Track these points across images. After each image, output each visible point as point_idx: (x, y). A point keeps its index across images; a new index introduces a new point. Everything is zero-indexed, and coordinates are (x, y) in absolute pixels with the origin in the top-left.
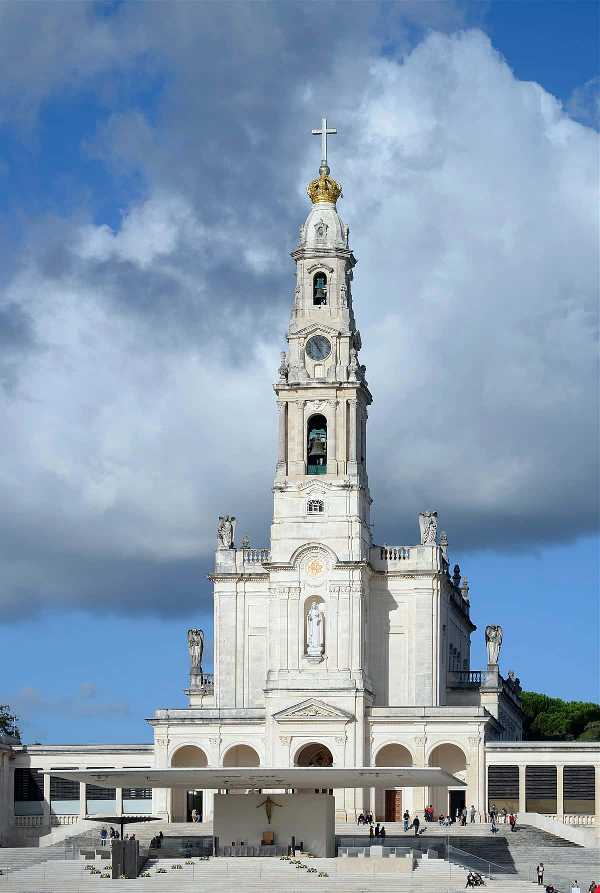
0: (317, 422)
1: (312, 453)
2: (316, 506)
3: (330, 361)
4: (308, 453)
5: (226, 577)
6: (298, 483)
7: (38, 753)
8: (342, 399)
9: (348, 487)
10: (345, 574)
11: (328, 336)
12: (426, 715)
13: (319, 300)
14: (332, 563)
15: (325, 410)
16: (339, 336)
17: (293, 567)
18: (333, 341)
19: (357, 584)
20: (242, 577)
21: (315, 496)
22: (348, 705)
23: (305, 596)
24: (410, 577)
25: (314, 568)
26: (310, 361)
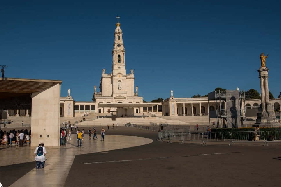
0: (119, 56)
1: (119, 60)
2: (120, 68)
3: (120, 48)
5: (105, 78)
6: (117, 64)
7: (76, 103)
9: (124, 65)
11: (120, 44)
13: (119, 39)
14: (122, 76)
15: (120, 54)
16: (122, 44)
17: (117, 76)
20: (106, 78)
21: (119, 66)
22: (125, 96)
23: (118, 80)
24: (130, 78)
25: (120, 76)
26: (118, 47)
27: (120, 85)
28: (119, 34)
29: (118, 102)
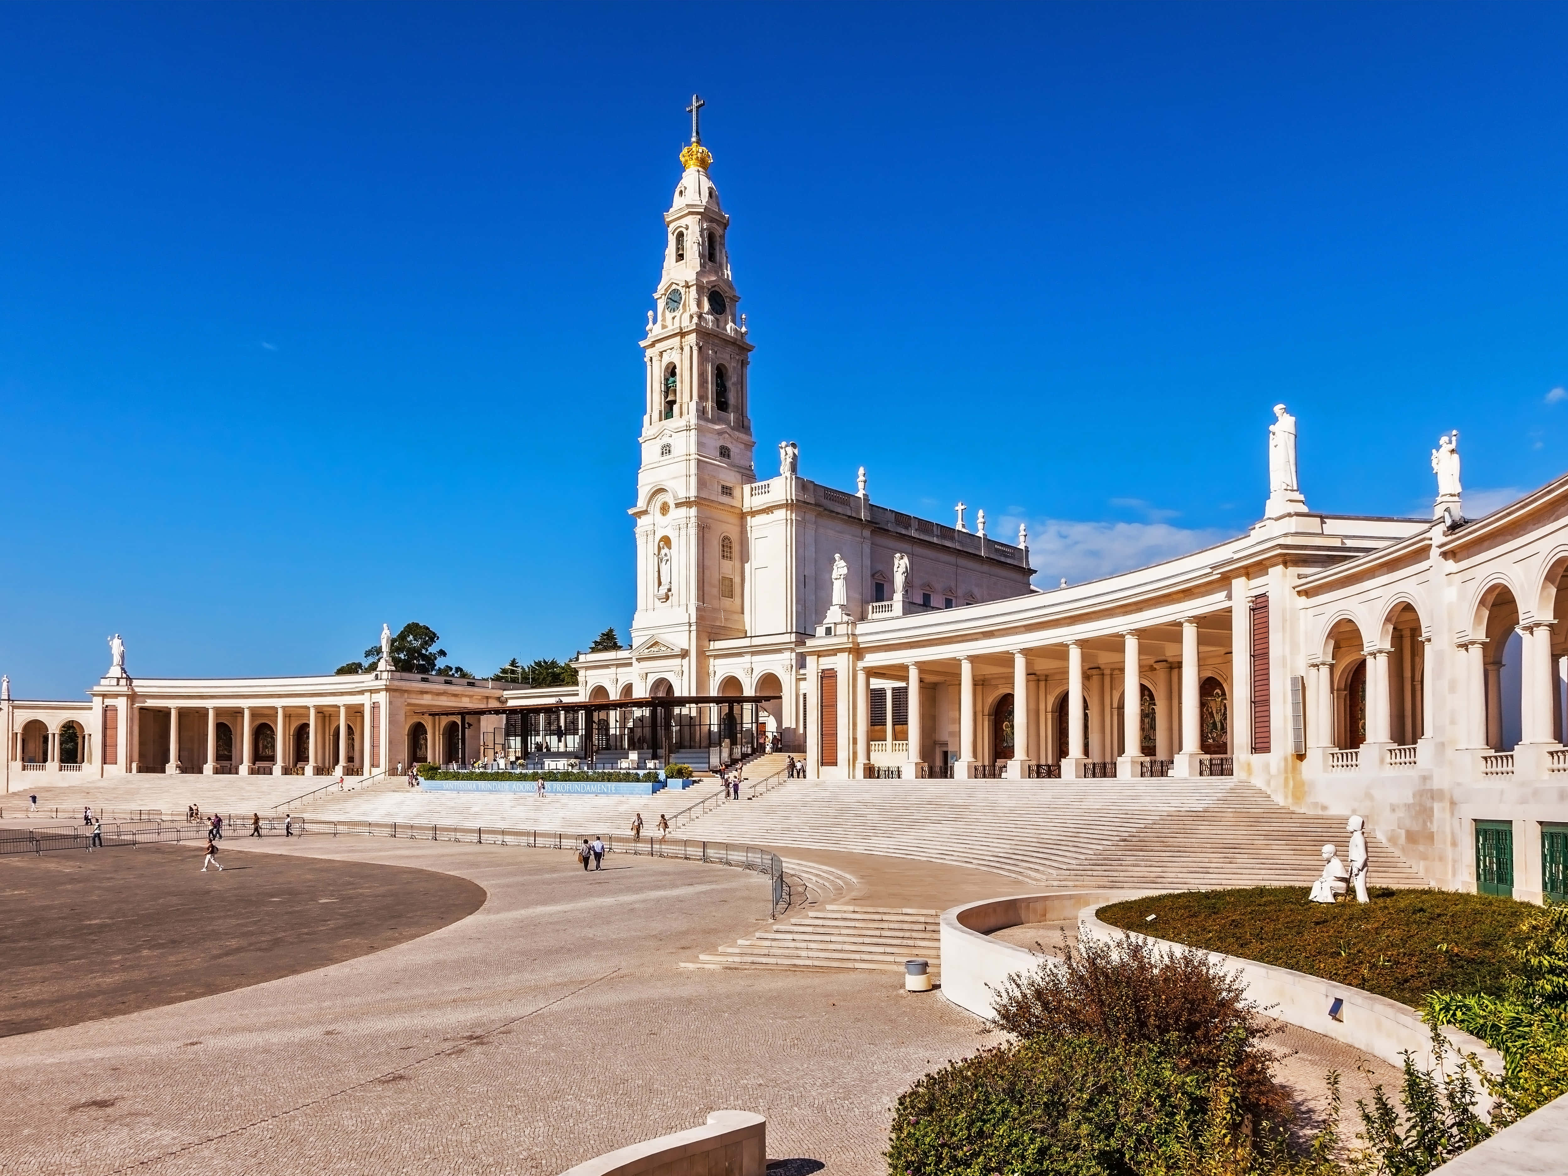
1: (668, 399)
2: (666, 450)
4: (665, 399)
6: (658, 430)
8: (686, 343)
9: (690, 428)
10: (683, 511)
11: (679, 288)
12: (753, 644)
14: (674, 503)
15: (674, 357)
16: (687, 286)
17: (646, 511)
18: (683, 291)
19: (693, 520)
21: (666, 440)
22: (683, 639)
23: (658, 537)
24: (768, 510)
25: (665, 509)
26: (669, 315)
27: (664, 568)
28: (683, 222)
29: (652, 679)
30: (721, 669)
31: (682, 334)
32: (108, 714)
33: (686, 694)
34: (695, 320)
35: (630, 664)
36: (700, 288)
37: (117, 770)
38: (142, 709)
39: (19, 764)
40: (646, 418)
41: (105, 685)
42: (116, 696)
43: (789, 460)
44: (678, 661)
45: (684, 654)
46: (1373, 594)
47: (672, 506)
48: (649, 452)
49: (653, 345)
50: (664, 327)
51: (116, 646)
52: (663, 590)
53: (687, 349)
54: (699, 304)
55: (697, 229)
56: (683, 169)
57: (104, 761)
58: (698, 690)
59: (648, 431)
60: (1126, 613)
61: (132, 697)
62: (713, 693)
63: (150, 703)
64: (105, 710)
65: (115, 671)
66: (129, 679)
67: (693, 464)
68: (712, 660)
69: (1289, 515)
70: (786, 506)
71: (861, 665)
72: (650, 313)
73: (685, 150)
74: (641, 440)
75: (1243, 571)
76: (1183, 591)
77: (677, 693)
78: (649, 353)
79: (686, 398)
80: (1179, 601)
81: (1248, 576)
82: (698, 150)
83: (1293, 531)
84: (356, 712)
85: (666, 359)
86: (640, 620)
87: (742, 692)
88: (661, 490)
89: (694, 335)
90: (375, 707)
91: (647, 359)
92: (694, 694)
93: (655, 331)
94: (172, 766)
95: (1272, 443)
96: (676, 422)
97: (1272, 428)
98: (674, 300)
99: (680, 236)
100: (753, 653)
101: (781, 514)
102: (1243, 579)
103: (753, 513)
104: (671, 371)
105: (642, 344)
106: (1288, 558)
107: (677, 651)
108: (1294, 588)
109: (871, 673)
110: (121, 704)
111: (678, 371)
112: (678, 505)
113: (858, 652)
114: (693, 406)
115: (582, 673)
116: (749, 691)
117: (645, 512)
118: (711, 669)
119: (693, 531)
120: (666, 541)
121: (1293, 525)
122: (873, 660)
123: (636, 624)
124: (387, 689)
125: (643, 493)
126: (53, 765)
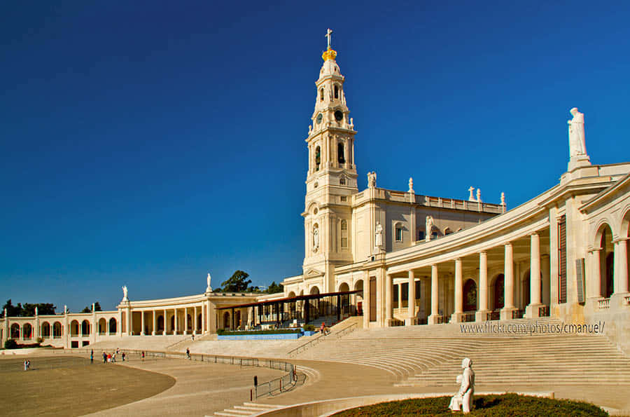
1: (317, 162)
2: (316, 185)
8: (324, 136)
10: (323, 211)
11: (322, 113)
12: (353, 267)
15: (319, 144)
16: (325, 111)
19: (327, 214)
21: (316, 181)
22: (323, 268)
23: (313, 223)
24: (362, 205)
25: (316, 212)
26: (317, 125)
27: (316, 237)
28: (323, 84)
29: (311, 287)
30: (340, 280)
31: (322, 133)
32: (123, 314)
33: (324, 293)
34: (328, 125)
35: (302, 281)
36: (330, 110)
37: (126, 334)
38: (133, 312)
39: (98, 333)
40: (309, 173)
41: (122, 304)
42: (125, 308)
43: (372, 180)
44: (321, 278)
45: (323, 275)
46: (616, 208)
47: (318, 209)
48: (310, 187)
49: (311, 140)
50: (315, 131)
51: (125, 289)
52: (315, 247)
53: (324, 139)
54: (329, 117)
55: (329, 85)
56: (324, 62)
57: (122, 332)
58: (329, 290)
59: (309, 177)
60: (505, 234)
61: (130, 308)
62: (337, 291)
63: (135, 310)
64: (122, 313)
65: (125, 299)
66: (129, 301)
67: (327, 189)
68: (336, 276)
69: (579, 168)
70: (371, 201)
71: (388, 273)
72: (310, 127)
73: (324, 54)
74: (306, 182)
75: (554, 204)
76: (530, 218)
77: (321, 293)
78: (309, 144)
79: (324, 160)
80: (529, 224)
81: (558, 206)
82: (329, 51)
83: (579, 177)
84: (199, 309)
85: (316, 145)
86: (306, 262)
87: (349, 289)
88: (315, 203)
89: (327, 132)
90: (205, 307)
91: (309, 147)
92: (328, 292)
93: (312, 133)
94: (142, 333)
95: (570, 130)
96: (320, 172)
97: (569, 122)
98: (320, 118)
99: (322, 90)
100: (354, 271)
101: (368, 205)
102: (555, 208)
103: (356, 207)
104: (318, 149)
105: (306, 141)
106: (575, 193)
107: (320, 274)
108: (579, 209)
109: (393, 276)
110: (126, 310)
111: (321, 149)
112: (321, 209)
113: (386, 267)
114: (327, 164)
115: (285, 286)
116: (352, 288)
117: (308, 214)
118: (336, 280)
119: (327, 219)
120: (316, 225)
121: (579, 174)
122: (392, 270)
123: (305, 263)
124: (209, 299)
125: (307, 205)
126: (108, 333)
